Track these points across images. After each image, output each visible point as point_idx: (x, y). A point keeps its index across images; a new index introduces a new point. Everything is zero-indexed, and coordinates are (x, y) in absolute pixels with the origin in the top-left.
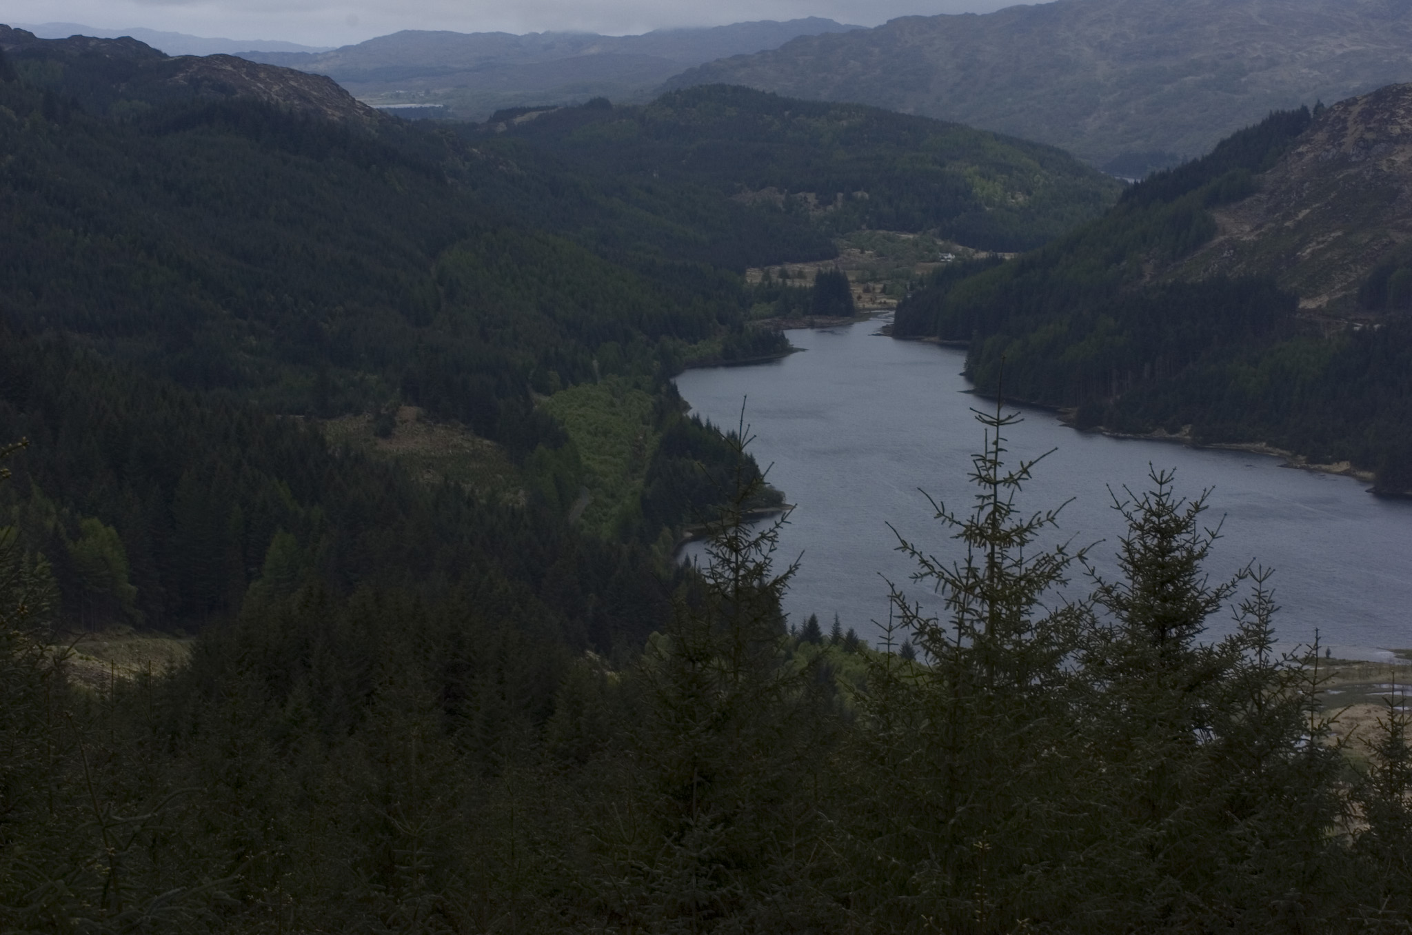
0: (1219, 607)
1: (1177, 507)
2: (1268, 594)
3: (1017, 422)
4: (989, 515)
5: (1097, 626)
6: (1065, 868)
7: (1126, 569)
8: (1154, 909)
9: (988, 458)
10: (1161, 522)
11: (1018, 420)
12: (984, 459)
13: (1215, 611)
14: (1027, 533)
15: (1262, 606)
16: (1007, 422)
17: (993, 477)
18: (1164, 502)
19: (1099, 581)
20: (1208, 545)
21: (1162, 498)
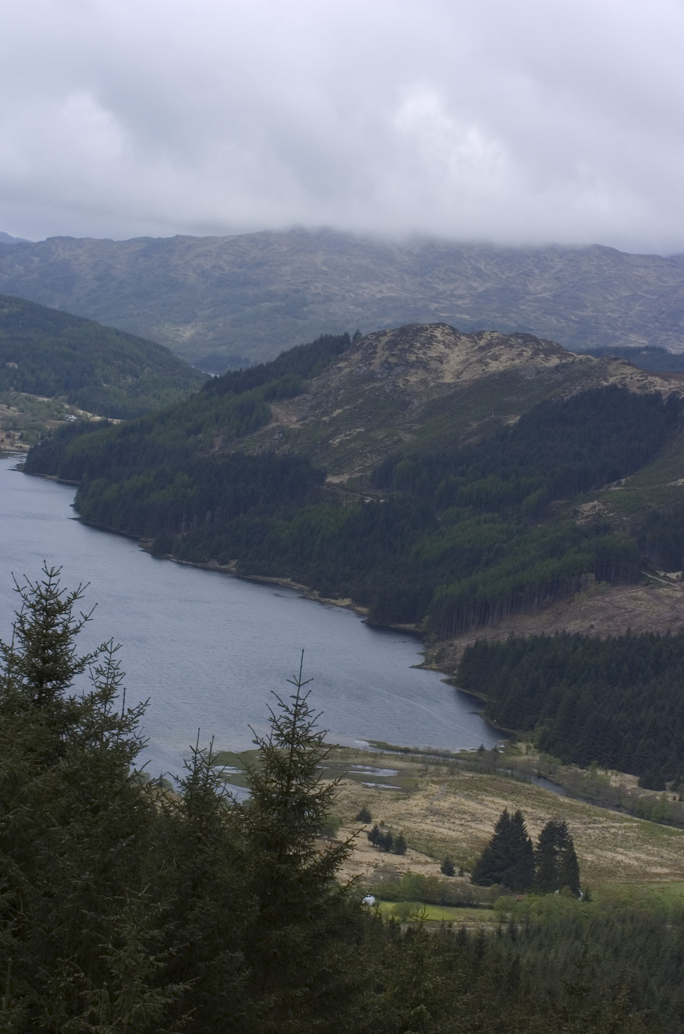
0: (83, 670)
1: (60, 594)
7: (19, 636)
10: (48, 604)
13: (80, 672)
15: (110, 671)
18: (52, 590)
20: (81, 624)
21: (50, 587)
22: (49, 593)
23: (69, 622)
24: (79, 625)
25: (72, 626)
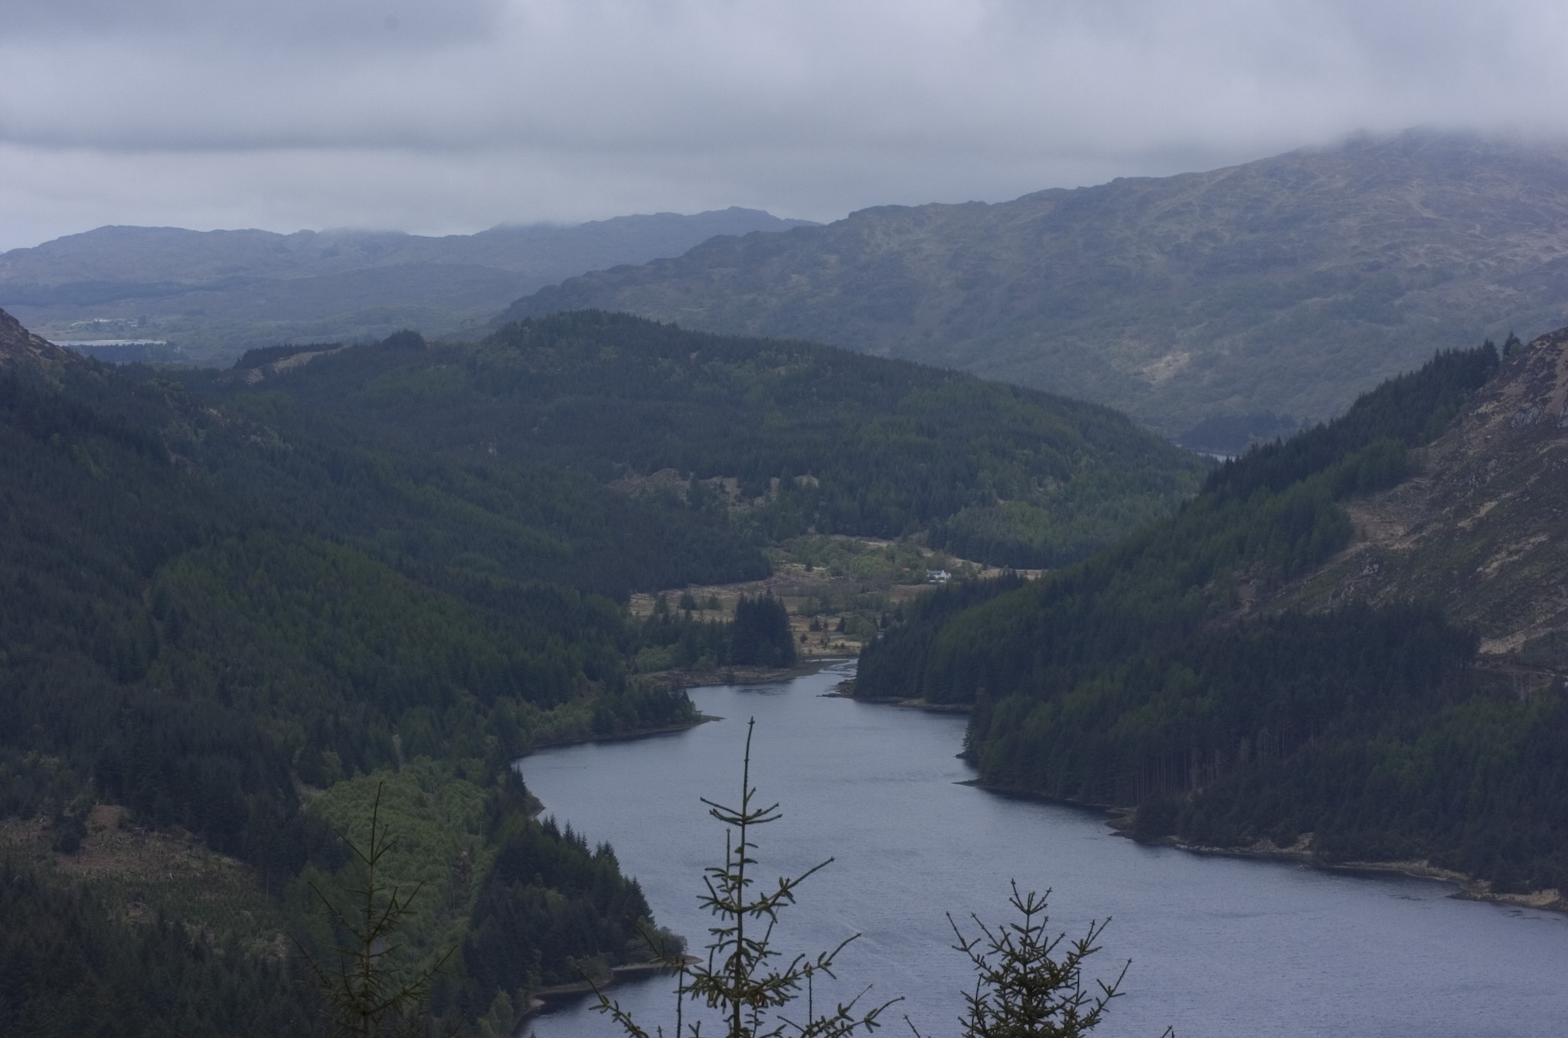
1: (1051, 948)
3: (772, 819)
4: (731, 958)
9: (730, 874)
10: (1028, 970)
11: (773, 816)
12: (724, 875)
16: (757, 818)
18: (1034, 941)
20: (1101, 1006)
21: (1030, 934)
22: (1027, 948)
23: (1077, 1004)
24: (1096, 1008)
25: (1083, 1012)
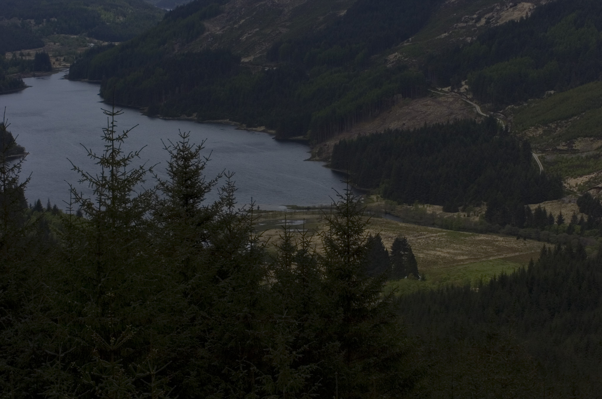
0: (210, 190)
1: (191, 147)
2: (233, 183)
3: (121, 114)
4: (111, 154)
5: (159, 199)
6: (148, 303)
7: (170, 175)
8: (187, 319)
9: (109, 130)
10: (184, 154)
11: (121, 113)
12: (107, 130)
13: (209, 191)
14: (127, 161)
15: (230, 188)
16: (117, 114)
17: (112, 138)
18: (186, 146)
19: (159, 180)
20: (205, 163)
21: (185, 144)
22: (184, 148)
